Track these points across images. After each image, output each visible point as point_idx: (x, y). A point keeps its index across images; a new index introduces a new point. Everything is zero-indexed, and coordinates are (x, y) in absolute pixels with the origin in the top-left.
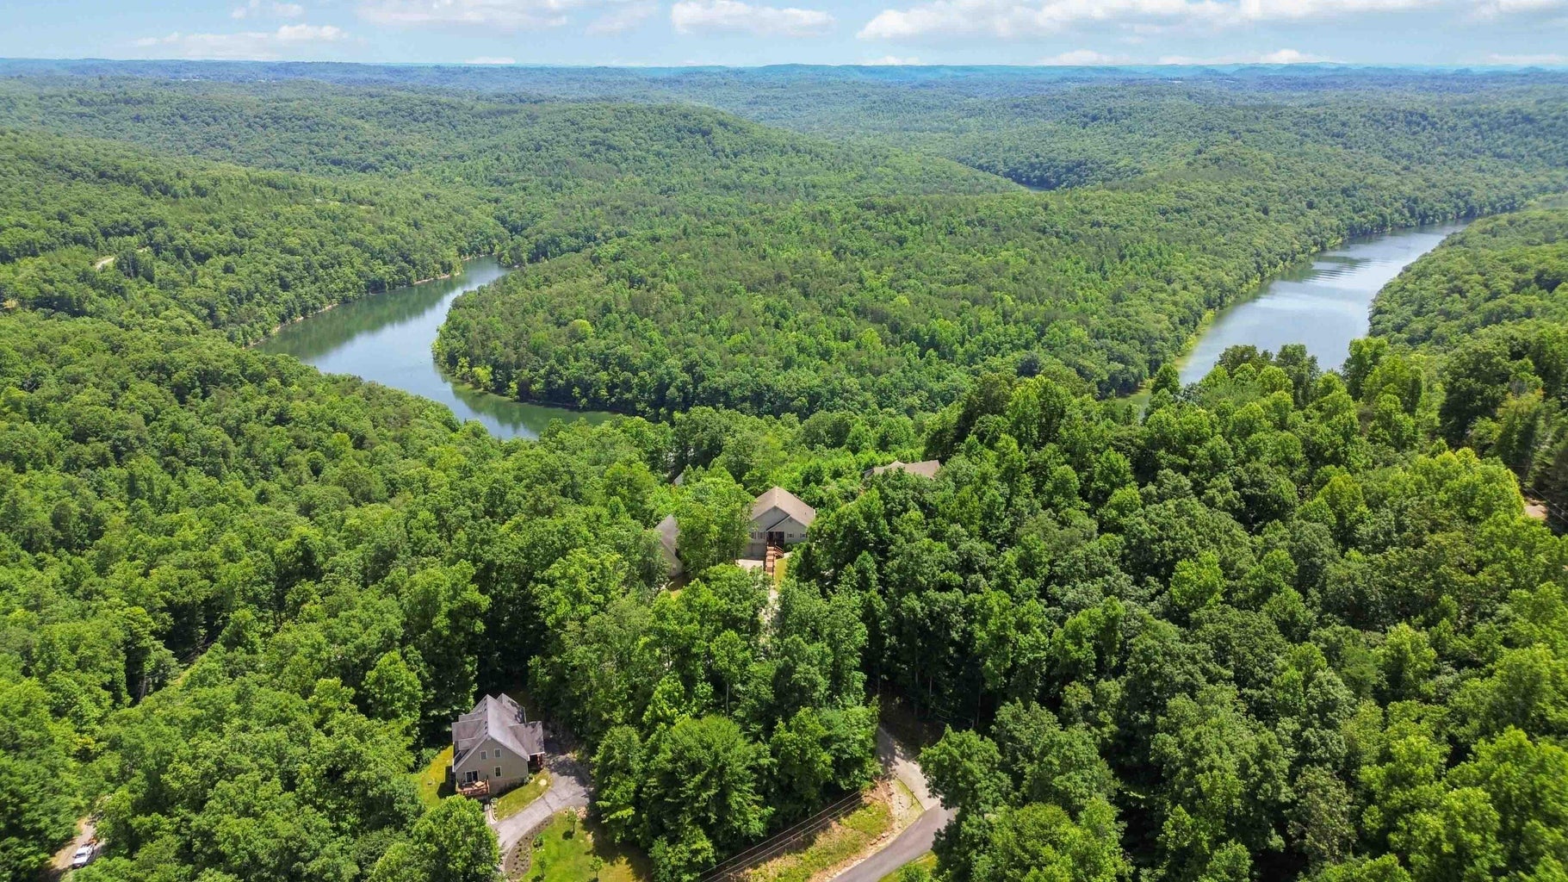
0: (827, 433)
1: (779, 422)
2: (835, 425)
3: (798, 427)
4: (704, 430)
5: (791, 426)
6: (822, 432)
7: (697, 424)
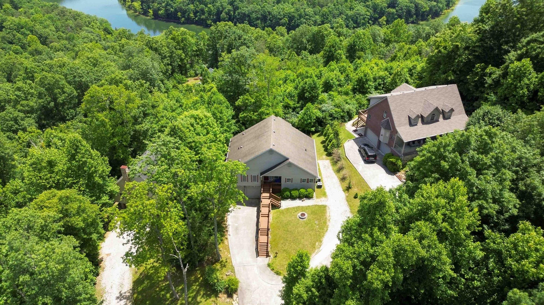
0: (308, 41)
1: (275, 32)
2: (314, 35)
3: (287, 36)
4: (225, 38)
5: (282, 35)
6: (305, 41)
7: (221, 33)
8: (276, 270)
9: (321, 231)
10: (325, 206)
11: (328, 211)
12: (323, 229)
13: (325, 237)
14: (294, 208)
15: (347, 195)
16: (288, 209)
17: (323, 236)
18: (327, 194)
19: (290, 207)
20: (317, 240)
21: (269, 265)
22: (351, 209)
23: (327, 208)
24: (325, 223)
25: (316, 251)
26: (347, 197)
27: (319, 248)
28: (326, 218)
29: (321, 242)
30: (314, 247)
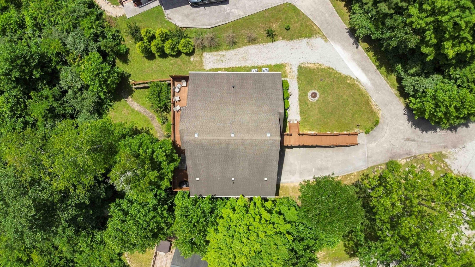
8: (372, 126)
9: (333, 76)
10: (300, 69)
11: (306, 65)
12: (331, 73)
13: (341, 72)
14: (300, 106)
15: (281, 38)
16: (302, 113)
17: (340, 74)
18: (279, 63)
19: (298, 110)
20: (344, 81)
21: (367, 132)
22: (306, 37)
23: (302, 66)
24: (323, 70)
25: (356, 82)
26: (284, 38)
27: (354, 79)
28: (317, 68)
29: (347, 77)
30: (353, 85)
